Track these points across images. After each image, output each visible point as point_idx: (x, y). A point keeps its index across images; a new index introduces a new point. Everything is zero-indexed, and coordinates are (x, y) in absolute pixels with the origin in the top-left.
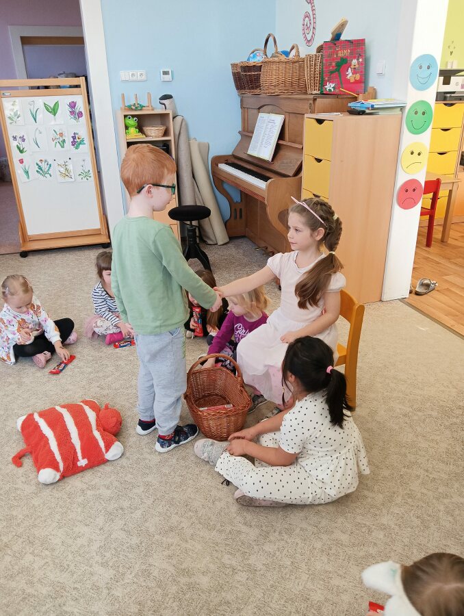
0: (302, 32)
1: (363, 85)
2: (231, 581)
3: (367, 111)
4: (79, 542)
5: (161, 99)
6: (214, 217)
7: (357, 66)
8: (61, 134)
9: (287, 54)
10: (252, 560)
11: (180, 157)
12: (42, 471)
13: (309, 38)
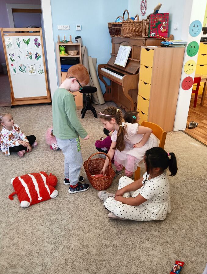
0: (140, 9)
1: (168, 34)
2: (106, 251)
3: (169, 46)
4: (39, 233)
5: (76, 38)
6: (99, 92)
7: (165, 25)
8: (30, 53)
9: (133, 19)
10: (115, 242)
12: (22, 202)
13: (143, 12)
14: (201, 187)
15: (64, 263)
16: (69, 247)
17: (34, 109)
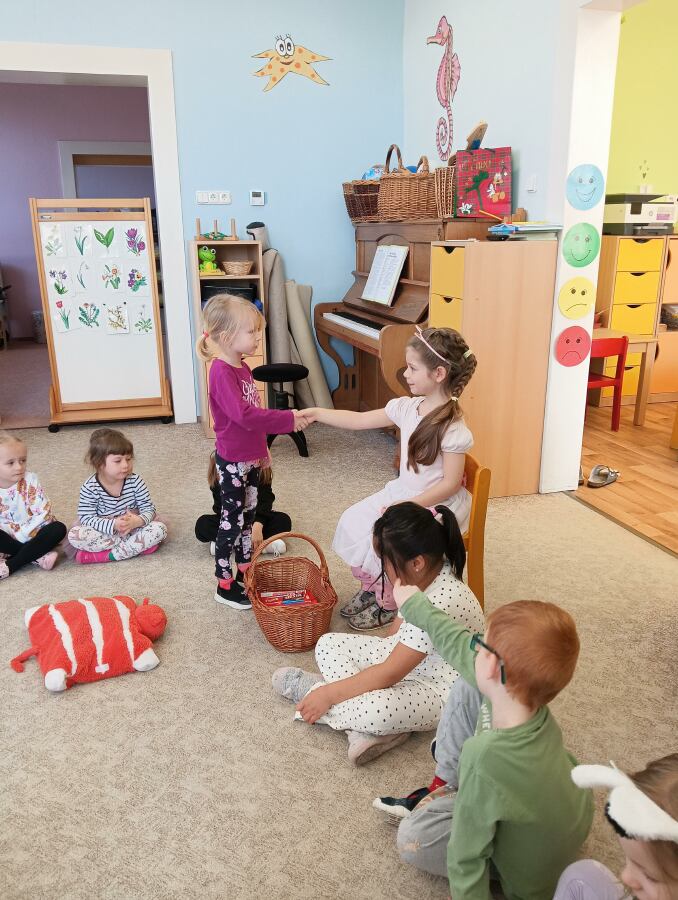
1: (509, 206)
3: (511, 236)
4: (89, 759)
5: (249, 227)
7: (501, 182)
8: (115, 271)
9: (413, 169)
10: (319, 788)
11: (271, 302)
12: (50, 673)
14: (608, 644)
15: (156, 839)
16: (175, 797)
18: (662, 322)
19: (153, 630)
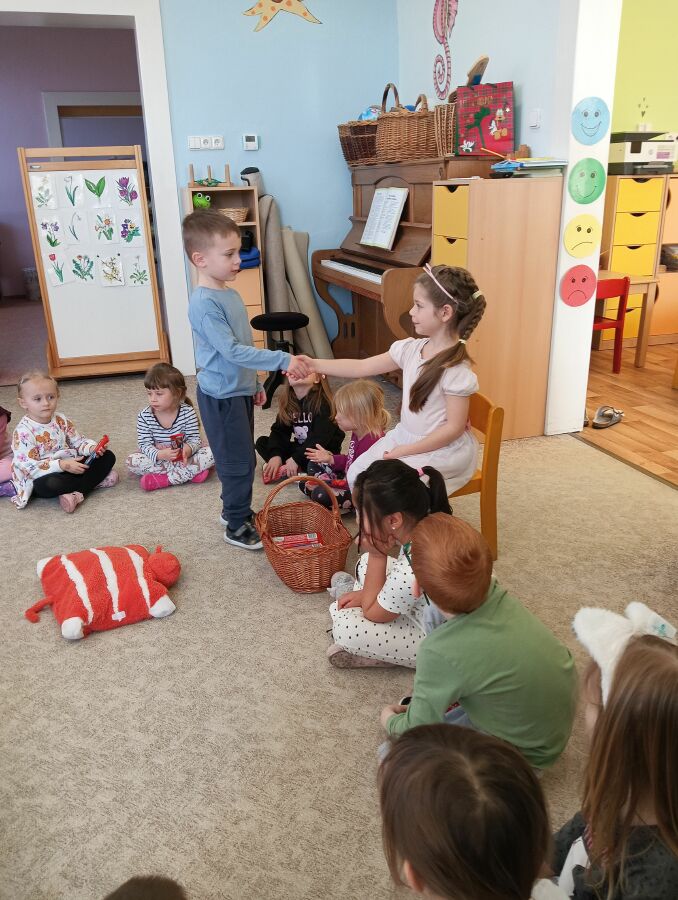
0: (433, 82)
1: (512, 143)
3: (516, 173)
4: (111, 704)
5: (243, 173)
6: (314, 326)
7: (503, 118)
8: (108, 222)
9: (412, 109)
10: (343, 725)
11: (268, 250)
12: (66, 622)
13: (442, 89)
15: (184, 780)
16: (200, 739)
17: (117, 387)
18: (662, 263)
19: (168, 578)
